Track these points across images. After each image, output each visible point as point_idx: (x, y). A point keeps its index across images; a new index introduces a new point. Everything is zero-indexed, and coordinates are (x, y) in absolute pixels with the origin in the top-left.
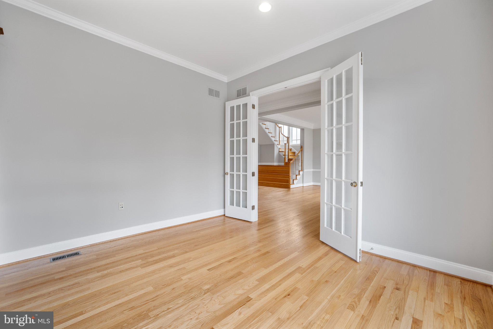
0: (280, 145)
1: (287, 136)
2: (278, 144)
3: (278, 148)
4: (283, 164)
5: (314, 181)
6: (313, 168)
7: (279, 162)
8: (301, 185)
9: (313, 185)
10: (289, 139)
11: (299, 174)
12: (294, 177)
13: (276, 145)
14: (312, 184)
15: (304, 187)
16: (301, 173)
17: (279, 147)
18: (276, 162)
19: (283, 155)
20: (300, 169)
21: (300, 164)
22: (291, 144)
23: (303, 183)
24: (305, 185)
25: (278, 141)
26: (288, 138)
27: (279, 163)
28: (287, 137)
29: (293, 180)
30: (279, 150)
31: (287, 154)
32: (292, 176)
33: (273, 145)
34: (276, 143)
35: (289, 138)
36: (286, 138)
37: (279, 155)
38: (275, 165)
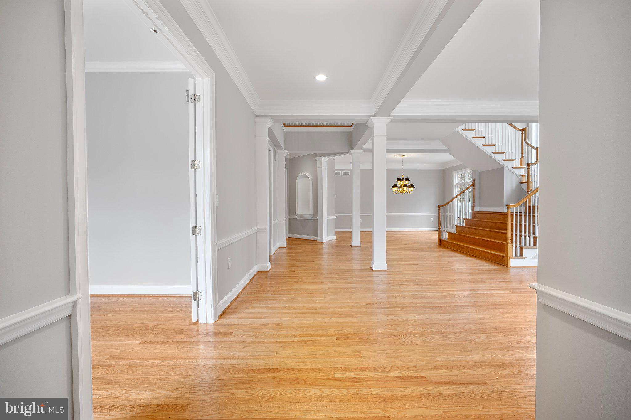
0: (523, 168)
2: (518, 165)
12: (527, 240)
13: (508, 169)
17: (521, 172)
25: (518, 161)
28: (537, 149)
29: (522, 248)
30: (521, 179)
33: (500, 171)
34: (510, 165)
36: (536, 151)
38: (503, 213)
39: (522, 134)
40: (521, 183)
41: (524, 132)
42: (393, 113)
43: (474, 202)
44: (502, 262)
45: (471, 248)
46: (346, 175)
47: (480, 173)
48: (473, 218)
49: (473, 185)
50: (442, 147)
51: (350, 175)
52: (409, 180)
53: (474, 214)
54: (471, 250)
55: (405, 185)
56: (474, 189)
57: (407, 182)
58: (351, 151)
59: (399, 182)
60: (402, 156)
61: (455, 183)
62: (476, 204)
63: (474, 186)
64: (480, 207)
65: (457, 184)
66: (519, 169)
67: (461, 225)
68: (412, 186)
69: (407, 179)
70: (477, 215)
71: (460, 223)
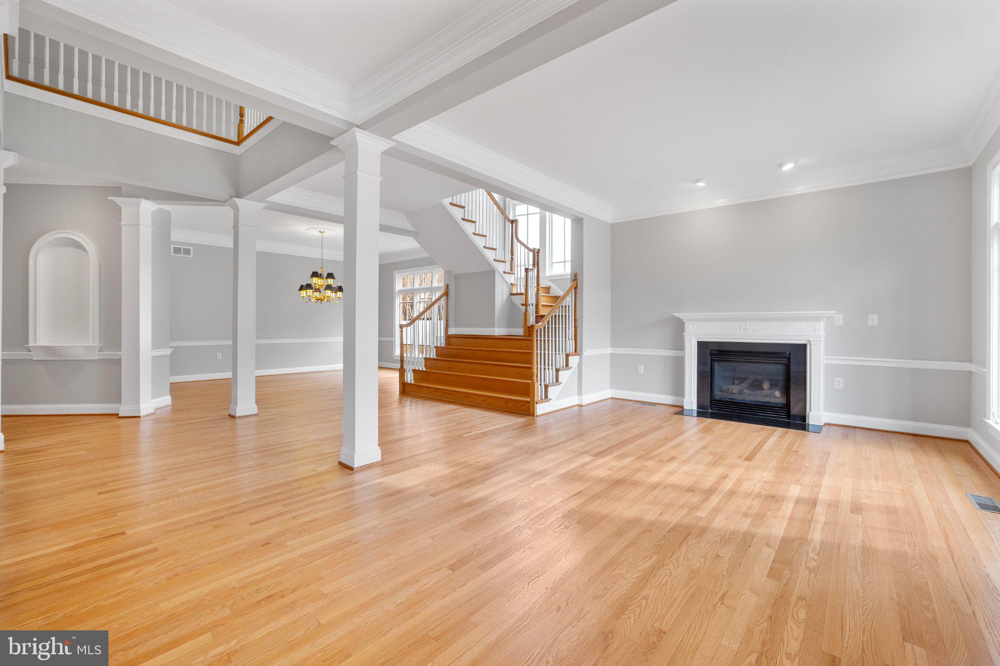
0: (513, 274)
1: (535, 244)
2: (508, 270)
3: (507, 283)
4: (520, 331)
5: (614, 385)
6: (612, 346)
7: (510, 325)
8: (573, 400)
9: (611, 398)
10: (538, 256)
11: (567, 365)
12: (550, 375)
13: (499, 272)
14: (608, 393)
15: (583, 408)
16: (574, 361)
17: (511, 279)
18: (499, 327)
19: (523, 305)
20: (570, 347)
21: (571, 332)
22: (548, 274)
23: (580, 393)
24: (587, 399)
25: (508, 264)
26: (536, 253)
27: (512, 329)
28: (533, 251)
29: (546, 387)
30: (511, 289)
31: (532, 300)
32: (542, 373)
33: (491, 274)
34: (500, 268)
35: (538, 253)
36: (531, 254)
37: (510, 305)
38: (495, 336)
39: (512, 227)
40: (512, 294)
41: (514, 225)
42: (399, 137)
43: (447, 321)
44: (526, 410)
45: (467, 393)
46: (182, 255)
47: (457, 276)
48: (446, 345)
49: (446, 294)
50: (408, 226)
51: (191, 256)
52: (334, 278)
53: (448, 337)
54: (468, 397)
55: (329, 287)
56: (447, 299)
57: (330, 281)
58: (238, 200)
59: (315, 280)
60: (320, 232)
61: (397, 290)
62: (451, 322)
63: (447, 296)
64: (455, 327)
65: (400, 292)
66: (510, 275)
67: (432, 357)
68: (340, 289)
69: (330, 276)
70: (453, 340)
71: (430, 355)
